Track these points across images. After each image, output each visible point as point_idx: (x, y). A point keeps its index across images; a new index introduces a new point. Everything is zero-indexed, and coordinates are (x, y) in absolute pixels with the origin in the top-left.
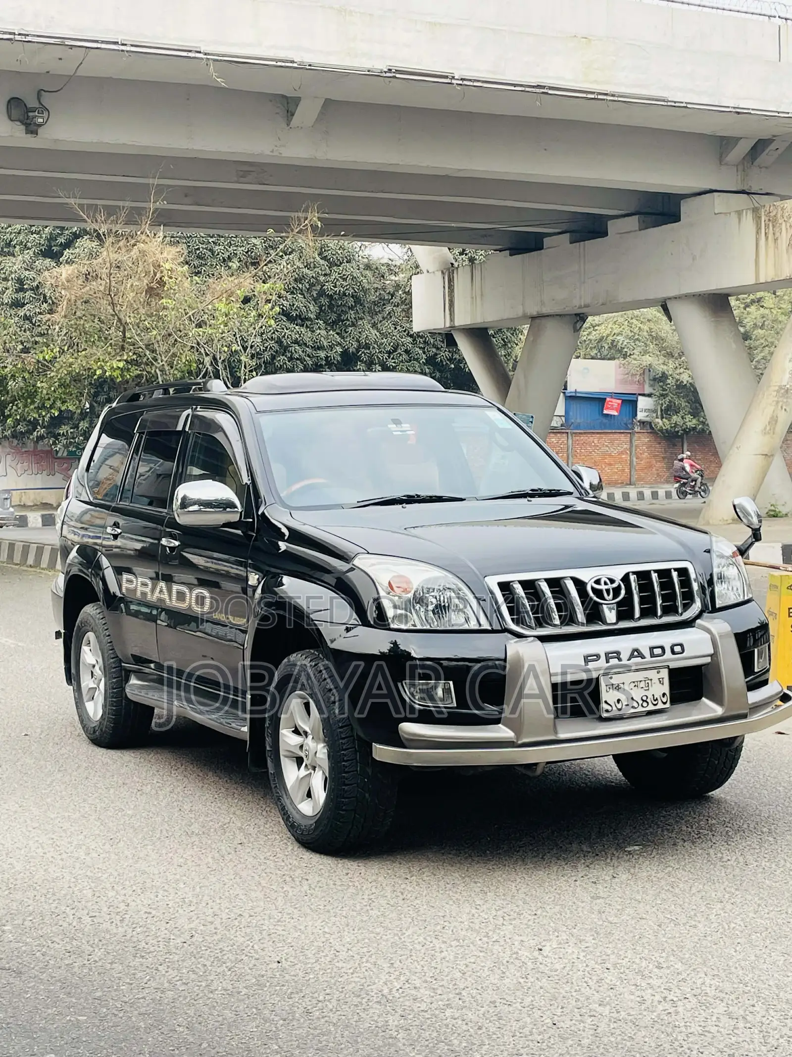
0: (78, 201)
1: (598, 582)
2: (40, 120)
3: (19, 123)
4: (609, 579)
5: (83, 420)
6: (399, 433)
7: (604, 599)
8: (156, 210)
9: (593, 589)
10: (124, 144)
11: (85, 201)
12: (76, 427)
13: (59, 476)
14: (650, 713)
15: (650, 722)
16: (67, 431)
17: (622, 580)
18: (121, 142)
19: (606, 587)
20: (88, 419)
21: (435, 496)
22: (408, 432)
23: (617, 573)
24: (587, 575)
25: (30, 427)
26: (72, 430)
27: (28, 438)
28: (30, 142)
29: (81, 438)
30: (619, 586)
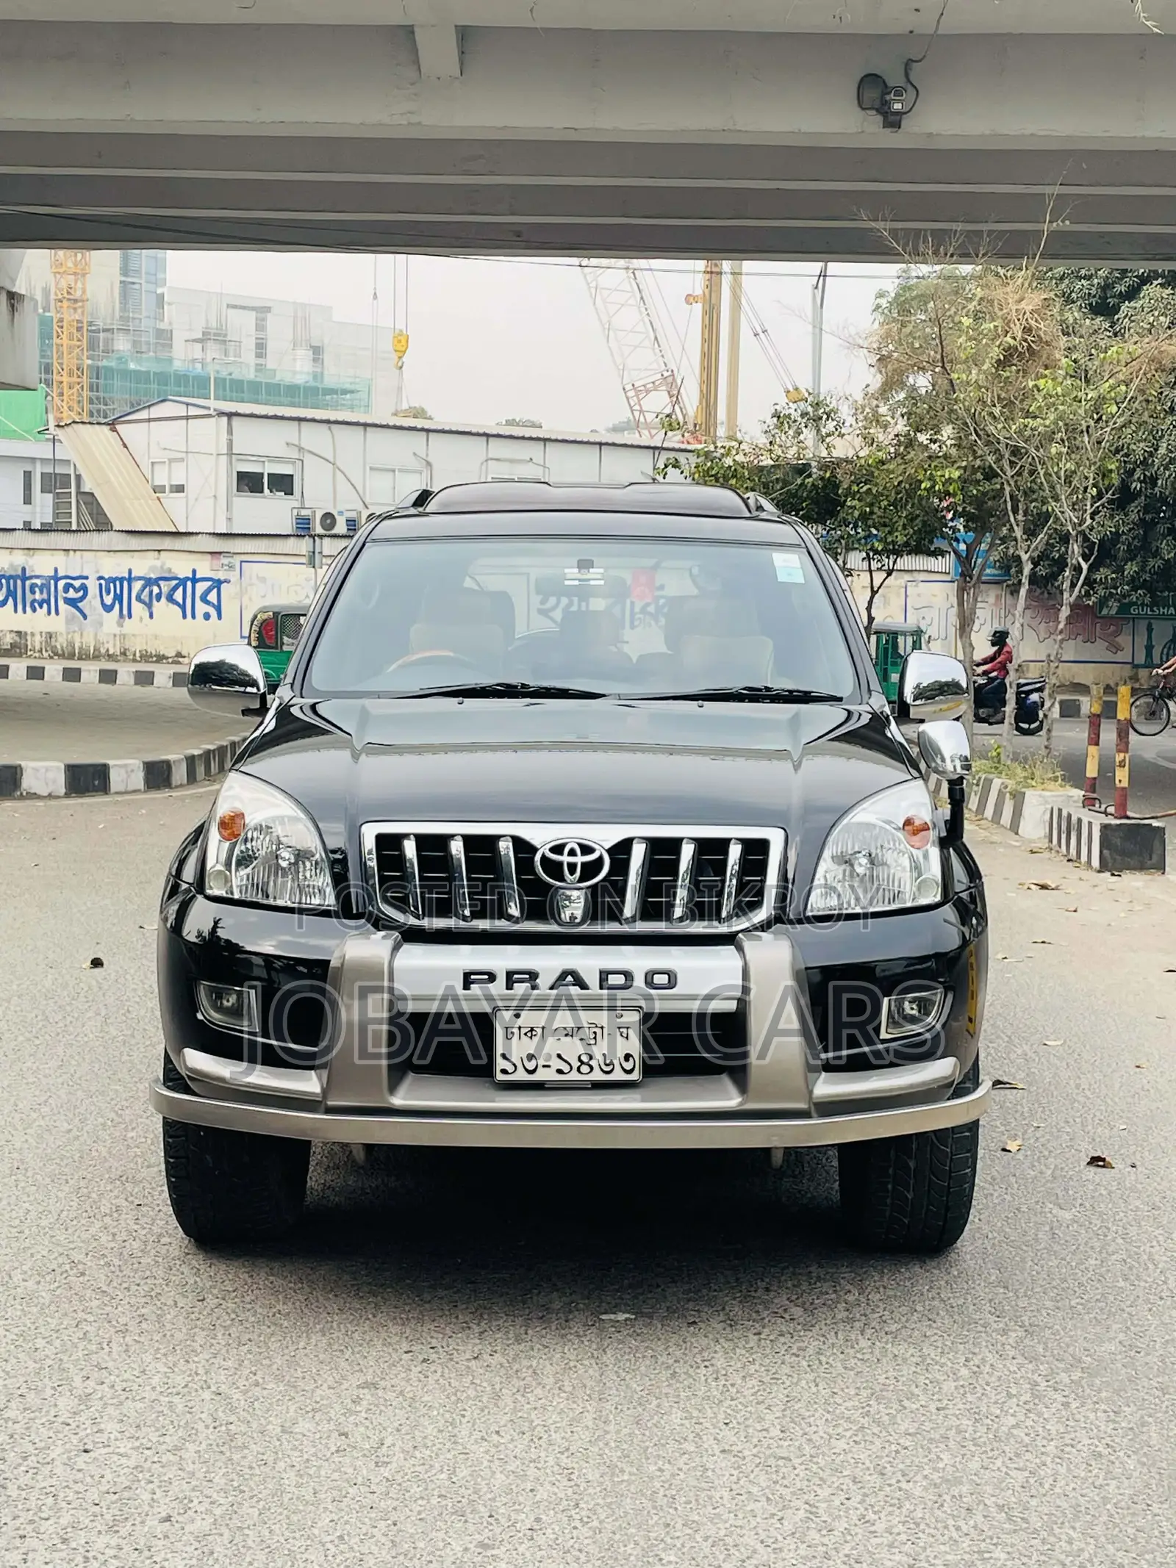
0: (889, 225)
1: (558, 849)
2: (897, 106)
3: (874, 112)
4: (580, 845)
5: (1132, 561)
6: (576, 583)
7: (562, 879)
8: (1051, 233)
9: (544, 858)
10: (1032, 135)
11: (900, 225)
12: (1120, 570)
13: (1100, 644)
14: (598, 1086)
15: (601, 1101)
16: (1106, 578)
17: (611, 851)
18: (1027, 132)
19: (572, 859)
20: (1139, 559)
21: (554, 689)
22: (592, 583)
23: (605, 836)
24: (541, 836)
25: (1055, 569)
26: (1114, 576)
27: (1053, 585)
28: (889, 140)
29: (1126, 587)
30: (600, 859)
